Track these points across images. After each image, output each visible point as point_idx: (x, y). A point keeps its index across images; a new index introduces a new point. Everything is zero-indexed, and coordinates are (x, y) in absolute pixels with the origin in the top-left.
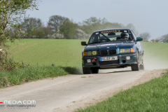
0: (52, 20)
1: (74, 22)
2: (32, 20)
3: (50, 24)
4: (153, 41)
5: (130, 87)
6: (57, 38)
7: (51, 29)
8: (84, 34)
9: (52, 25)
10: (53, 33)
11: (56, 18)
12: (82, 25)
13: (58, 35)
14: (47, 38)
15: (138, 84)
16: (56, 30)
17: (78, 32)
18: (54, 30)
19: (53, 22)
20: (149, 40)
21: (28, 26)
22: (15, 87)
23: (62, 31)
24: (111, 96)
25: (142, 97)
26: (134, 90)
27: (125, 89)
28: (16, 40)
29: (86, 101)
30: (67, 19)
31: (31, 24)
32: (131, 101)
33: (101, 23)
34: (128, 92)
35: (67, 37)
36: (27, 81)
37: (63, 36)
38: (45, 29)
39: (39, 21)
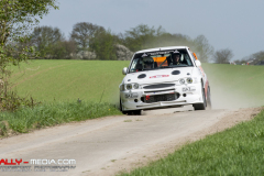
0: (77, 30)
1: (112, 33)
2: (46, 30)
3: (74, 36)
4: (237, 62)
5: (202, 136)
6: (85, 59)
7: (76, 44)
8: (128, 51)
9: (78, 38)
10: (80, 49)
11: (83, 26)
12: (124, 37)
13: (87, 53)
14: (69, 58)
15: (214, 132)
16: (84, 45)
17: (118, 49)
18: (81, 46)
19: (79, 34)
20: (231, 61)
21: (40, 39)
22: (20, 136)
23: (93, 47)
24: (172, 151)
25: (221, 153)
26: (209, 141)
27: (195, 140)
28: (22, 63)
29: (132, 160)
30: (102, 29)
31: (44, 36)
32: (204, 160)
33: (155, 34)
34: (198, 146)
35: (101, 57)
36: (39, 127)
37: (95, 56)
38: (66, 44)
39: (57, 32)
